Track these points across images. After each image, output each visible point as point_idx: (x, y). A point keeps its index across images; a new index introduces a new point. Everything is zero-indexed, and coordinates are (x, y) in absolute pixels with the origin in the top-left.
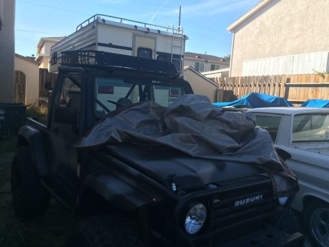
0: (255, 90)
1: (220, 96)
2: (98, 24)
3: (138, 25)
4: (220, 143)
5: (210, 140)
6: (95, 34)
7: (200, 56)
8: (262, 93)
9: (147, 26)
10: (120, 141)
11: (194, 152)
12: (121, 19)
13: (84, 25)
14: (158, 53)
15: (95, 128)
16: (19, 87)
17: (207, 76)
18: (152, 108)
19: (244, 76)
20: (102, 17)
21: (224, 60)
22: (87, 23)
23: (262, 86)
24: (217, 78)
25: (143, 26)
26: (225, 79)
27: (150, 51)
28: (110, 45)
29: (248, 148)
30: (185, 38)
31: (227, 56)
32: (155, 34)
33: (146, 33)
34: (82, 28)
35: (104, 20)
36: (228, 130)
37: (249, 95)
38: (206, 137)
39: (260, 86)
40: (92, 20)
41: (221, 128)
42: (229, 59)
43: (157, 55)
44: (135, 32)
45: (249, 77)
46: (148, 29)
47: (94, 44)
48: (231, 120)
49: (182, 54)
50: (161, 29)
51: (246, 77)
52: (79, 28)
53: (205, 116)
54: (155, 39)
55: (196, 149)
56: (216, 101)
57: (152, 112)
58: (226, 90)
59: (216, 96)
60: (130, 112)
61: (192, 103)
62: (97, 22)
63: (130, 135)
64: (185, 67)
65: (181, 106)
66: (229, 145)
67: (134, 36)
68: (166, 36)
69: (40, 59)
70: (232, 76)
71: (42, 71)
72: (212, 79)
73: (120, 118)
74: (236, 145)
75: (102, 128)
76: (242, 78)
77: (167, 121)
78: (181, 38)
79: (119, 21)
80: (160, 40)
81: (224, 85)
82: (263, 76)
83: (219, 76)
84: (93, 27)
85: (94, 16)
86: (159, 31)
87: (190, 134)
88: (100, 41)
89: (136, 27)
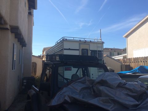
0: (142, 64)
1: (124, 68)
2: (64, 41)
3: (81, 39)
4: (127, 103)
5: (121, 101)
6: (63, 45)
7: (111, 49)
8: (146, 65)
9: (85, 40)
10: (70, 102)
11: (111, 108)
12: (74, 38)
13: (58, 42)
14: (91, 50)
15: (58, 94)
16: (34, 69)
17: (116, 59)
18: (88, 80)
19: (134, 57)
20: (65, 38)
21: (123, 50)
22: (59, 41)
23: (145, 62)
24: (121, 59)
25: (83, 39)
26: (125, 59)
27: (87, 50)
28: (69, 49)
29: (144, 104)
30: (103, 43)
31: (125, 48)
32: (89, 42)
33: (85, 42)
34: (58, 43)
35: (66, 39)
36: (131, 94)
37: (139, 67)
38: (118, 99)
39: (144, 62)
40: (61, 40)
41: (126, 93)
42: (126, 49)
43: (91, 52)
44: (80, 43)
45: (138, 58)
46: (86, 41)
47: (63, 49)
48: (131, 88)
49: (102, 50)
50: (91, 40)
51: (136, 58)
52: (57, 43)
53: (116, 86)
54: (89, 44)
55: (112, 107)
56: (122, 71)
57: (87, 83)
58: (126, 65)
59: (122, 68)
60: (76, 84)
61: (108, 78)
62: (63, 40)
63: (74, 98)
64: (104, 55)
65: (102, 80)
66: (132, 103)
67: (80, 44)
68: (94, 43)
69: (43, 56)
70: (129, 58)
71: (43, 61)
72: (119, 60)
73: (71, 87)
74: (137, 103)
75: (61, 94)
76: (134, 58)
77: (95, 88)
78: (101, 43)
79: (73, 39)
80: (91, 45)
81: (125, 62)
82: (145, 57)
83: (122, 58)
84: (62, 42)
85: (62, 38)
86: (91, 41)
87: (108, 98)
88: (65, 48)
89: (80, 40)
